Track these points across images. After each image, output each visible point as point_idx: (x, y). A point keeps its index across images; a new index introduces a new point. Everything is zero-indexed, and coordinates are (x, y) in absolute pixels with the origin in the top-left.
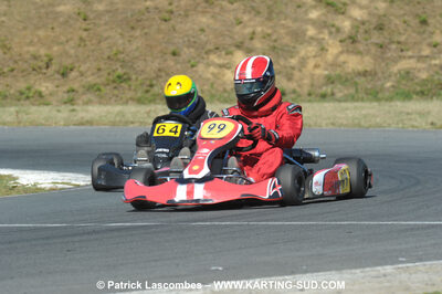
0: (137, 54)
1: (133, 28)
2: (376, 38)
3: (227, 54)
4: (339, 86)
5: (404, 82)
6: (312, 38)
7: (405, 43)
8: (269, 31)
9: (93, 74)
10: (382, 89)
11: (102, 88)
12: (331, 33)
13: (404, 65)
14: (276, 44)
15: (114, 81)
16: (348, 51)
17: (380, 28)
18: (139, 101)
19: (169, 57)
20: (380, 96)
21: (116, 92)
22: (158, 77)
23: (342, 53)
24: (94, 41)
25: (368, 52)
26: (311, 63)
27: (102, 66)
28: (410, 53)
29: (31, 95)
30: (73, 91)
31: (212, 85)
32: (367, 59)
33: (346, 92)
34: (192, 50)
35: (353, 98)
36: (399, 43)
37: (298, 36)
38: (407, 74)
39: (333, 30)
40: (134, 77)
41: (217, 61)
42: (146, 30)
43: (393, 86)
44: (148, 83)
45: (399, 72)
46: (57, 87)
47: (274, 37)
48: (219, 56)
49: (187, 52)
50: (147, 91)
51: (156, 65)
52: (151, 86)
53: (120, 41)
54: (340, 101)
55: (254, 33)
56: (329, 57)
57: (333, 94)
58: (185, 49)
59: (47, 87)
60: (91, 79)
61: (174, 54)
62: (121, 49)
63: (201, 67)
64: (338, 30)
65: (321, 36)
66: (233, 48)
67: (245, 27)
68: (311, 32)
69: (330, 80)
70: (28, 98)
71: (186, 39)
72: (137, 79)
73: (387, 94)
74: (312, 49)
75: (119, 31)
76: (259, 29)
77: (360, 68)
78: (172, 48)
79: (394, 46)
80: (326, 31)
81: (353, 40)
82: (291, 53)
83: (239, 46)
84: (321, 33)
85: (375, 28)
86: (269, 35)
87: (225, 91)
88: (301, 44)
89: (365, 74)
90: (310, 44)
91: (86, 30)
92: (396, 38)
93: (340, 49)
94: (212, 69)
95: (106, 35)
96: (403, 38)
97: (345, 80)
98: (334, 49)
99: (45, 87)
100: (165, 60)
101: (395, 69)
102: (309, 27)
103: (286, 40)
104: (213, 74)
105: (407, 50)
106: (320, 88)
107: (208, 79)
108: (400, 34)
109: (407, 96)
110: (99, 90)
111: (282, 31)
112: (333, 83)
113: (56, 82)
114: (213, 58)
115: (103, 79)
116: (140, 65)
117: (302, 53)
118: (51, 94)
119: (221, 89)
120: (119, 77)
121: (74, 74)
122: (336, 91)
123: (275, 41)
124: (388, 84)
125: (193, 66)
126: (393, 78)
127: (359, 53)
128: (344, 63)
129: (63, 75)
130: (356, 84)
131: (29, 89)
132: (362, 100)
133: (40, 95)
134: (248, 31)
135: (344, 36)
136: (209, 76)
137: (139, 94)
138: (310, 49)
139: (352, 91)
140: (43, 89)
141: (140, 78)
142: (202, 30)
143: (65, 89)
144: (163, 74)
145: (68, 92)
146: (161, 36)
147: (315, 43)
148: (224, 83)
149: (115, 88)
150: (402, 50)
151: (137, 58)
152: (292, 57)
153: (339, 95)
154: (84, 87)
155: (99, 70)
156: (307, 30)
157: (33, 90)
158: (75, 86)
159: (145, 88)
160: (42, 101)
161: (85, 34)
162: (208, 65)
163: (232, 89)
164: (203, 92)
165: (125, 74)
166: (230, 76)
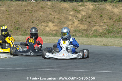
0: (22, 22)
1: (21, 15)
2: (88, 20)
3: (47, 23)
4: (78, 33)
5: (95, 32)
6: (70, 19)
7: (96, 22)
8: (59, 17)
9: (10, 27)
10: (89, 34)
11: (12, 31)
12: (76, 18)
13: (96, 28)
14: (60, 21)
15: (15, 29)
16: (80, 23)
17: (89, 17)
18: (22, 35)
19: (31, 23)
20: (89, 36)
21: (16, 32)
23: (79, 24)
24: (10, 18)
25: (86, 24)
26: (70, 26)
27: (12, 25)
28: (97, 25)
31: (43, 31)
32: (86, 26)
33: (79, 34)
34: (38, 21)
35: (81, 36)
36: (94, 22)
37: (67, 19)
38: (96, 30)
39: (77, 17)
41: (44, 25)
42: (25, 16)
43: (93, 34)
44: (25, 30)
45: (94, 29)
47: (60, 19)
48: (45, 23)
49: (36, 22)
50: (25, 32)
51: (27, 25)
52: (26, 31)
53: (18, 18)
54: (78, 37)
55: (55, 17)
56: (75, 25)
57: (76, 35)
58: (36, 21)
61: (32, 22)
62: (18, 20)
63: (40, 26)
64: (78, 18)
65: (73, 19)
66: (49, 21)
67: (52, 16)
68: (70, 18)
69: (75, 31)
71: (36, 18)
72: (22, 29)
73: (91, 36)
74: (70, 23)
75: (18, 15)
76: (56, 16)
77: (84, 28)
78: (32, 21)
79: (93, 23)
80: (74, 18)
81: (82, 20)
82: (65, 23)
83: (50, 21)
84: (73, 18)
85: (88, 17)
86: (59, 18)
87: (46, 33)
88: (68, 21)
89: (85, 30)
90: (70, 21)
91: (8, 15)
92: (94, 20)
93: (78, 23)
94: (43, 27)
95: (14, 16)
96: (95, 21)
97: (79, 31)
98: (76, 23)
100: (30, 24)
101: (93, 29)
102: (70, 16)
103: (64, 20)
104: (43, 28)
105: (97, 24)
106: (72, 33)
108: (95, 19)
109: (96, 36)
110: (11, 31)
111: (63, 17)
112: (76, 32)
114: (43, 24)
115: (13, 29)
116: (23, 25)
117: (68, 23)
120: (17, 28)
122: (77, 34)
123: (61, 20)
124: (91, 33)
125: (37, 26)
126: (92, 31)
127: (83, 24)
128: (79, 27)
130: (82, 32)
132: (84, 37)
134: (53, 17)
135: (79, 19)
136: (42, 29)
137: (23, 33)
138: (70, 22)
139: (81, 34)
142: (40, 16)
144: (29, 28)
146: (29, 17)
147: (71, 21)
148: (46, 31)
150: (95, 24)
151: (22, 23)
152: (65, 24)
153: (77, 35)
155: (12, 26)
156: (69, 17)
161: (8, 16)
162: (42, 26)
163: (48, 33)
164: (40, 33)
165: (19, 27)
166: (47, 29)
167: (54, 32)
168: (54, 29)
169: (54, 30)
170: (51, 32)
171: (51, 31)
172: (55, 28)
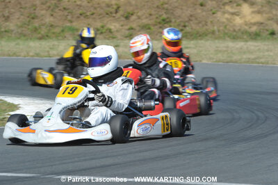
3: (237, 5)
9: (147, 18)
11: (152, 28)
15: (160, 23)
19: (198, 7)
22: (190, 20)
27: (153, 13)
29: (104, 31)
30: (132, 29)
31: (225, 27)
34: (214, 2)
40: (173, 20)
41: (230, 10)
44: (182, 24)
46: (122, 26)
48: (232, 7)
49: (210, 4)
50: (182, 30)
51: (189, 12)
52: (185, 26)
58: (209, 2)
59: (115, 26)
60: (145, 21)
61: (201, 5)
62: (166, 1)
63: (219, 14)
66: (241, 2)
70: (102, 33)
72: (175, 21)
78: (200, 1)
83: (245, 1)
87: (234, 31)
94: (226, 16)
99: (114, 26)
100: (195, 9)
104: (227, 19)
107: (224, 23)
110: (149, 28)
113: (122, 23)
114: (228, 8)
115: (153, 22)
116: (178, 12)
118: (117, 31)
119: (231, 29)
120: (164, 20)
121: (133, 17)
125: (213, 13)
129: (127, 18)
131: (103, 27)
133: (110, 31)
136: (225, 20)
140: (112, 27)
141: (178, 21)
143: (127, 27)
144: (193, 18)
145: (129, 29)
148: (234, 25)
149: (161, 27)
154: (139, 26)
155: (151, 15)
157: (105, 28)
158: (134, 26)
159: (181, 28)
160: (111, 35)
162: (224, 13)
163: (239, 30)
164: (219, 31)
165: (168, 18)
166: (238, 21)
167: (254, 29)
168: (253, 21)
169: (254, 24)
170: (247, 28)
171: (246, 25)
172: (258, 18)
